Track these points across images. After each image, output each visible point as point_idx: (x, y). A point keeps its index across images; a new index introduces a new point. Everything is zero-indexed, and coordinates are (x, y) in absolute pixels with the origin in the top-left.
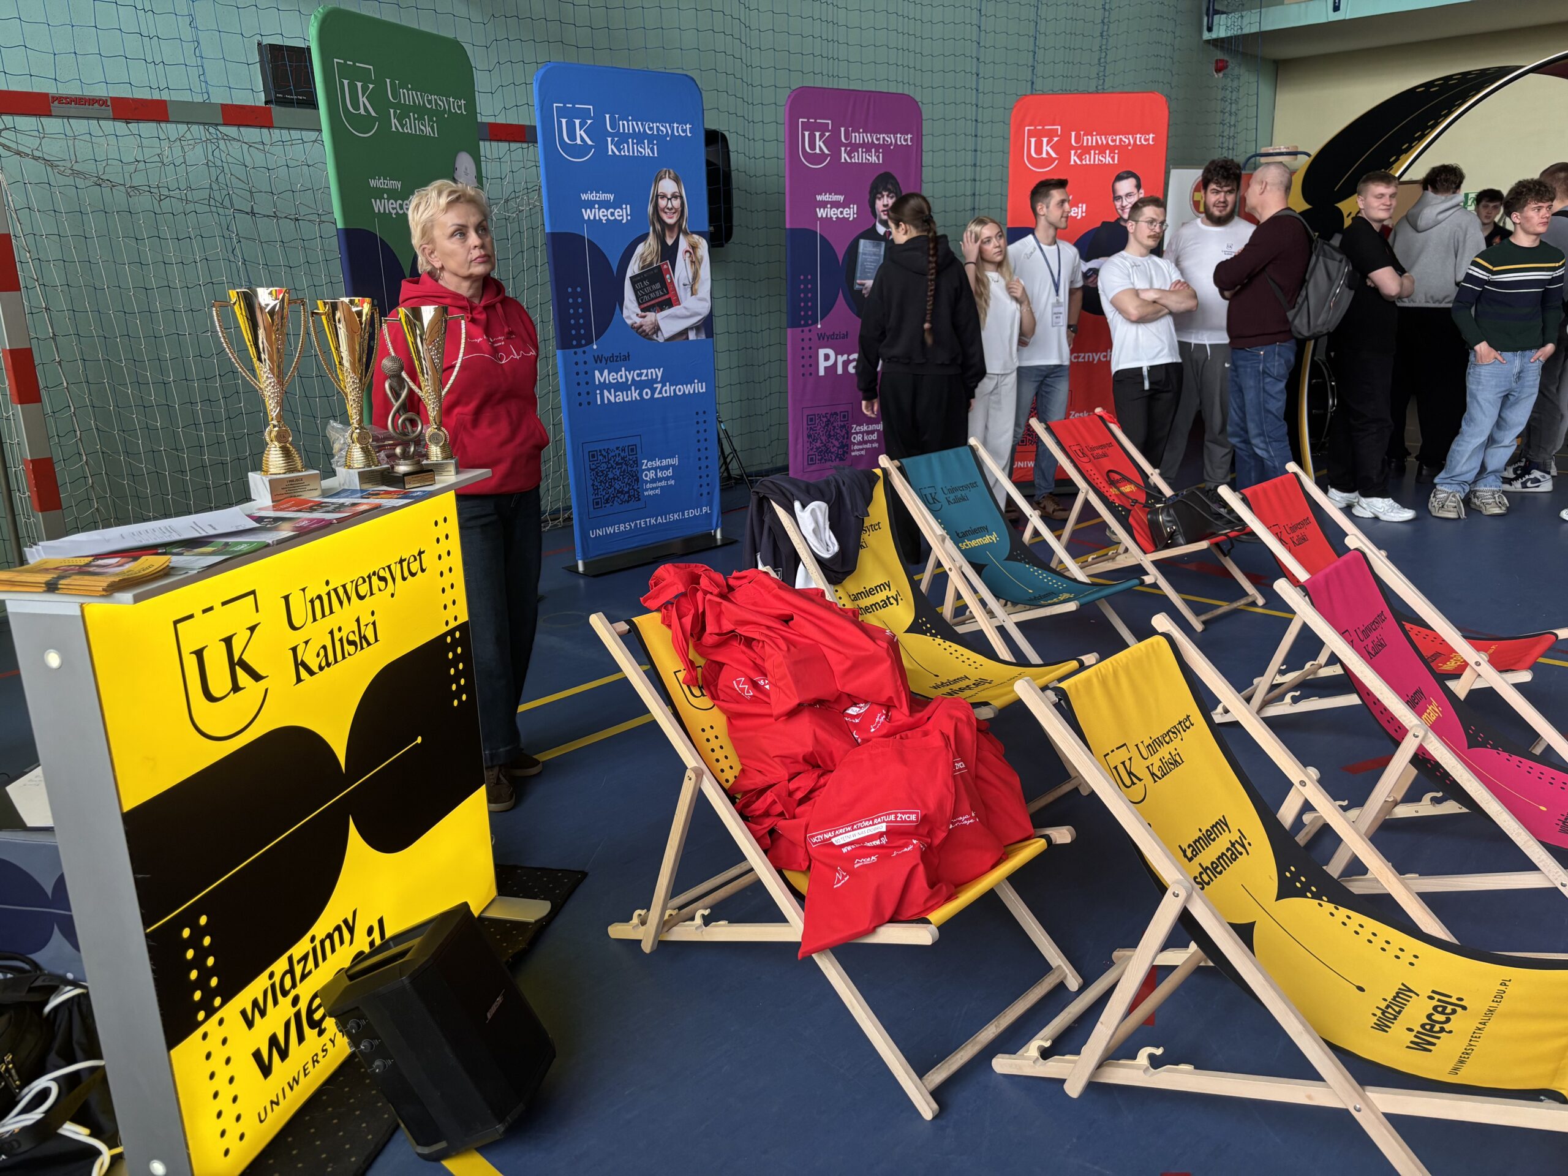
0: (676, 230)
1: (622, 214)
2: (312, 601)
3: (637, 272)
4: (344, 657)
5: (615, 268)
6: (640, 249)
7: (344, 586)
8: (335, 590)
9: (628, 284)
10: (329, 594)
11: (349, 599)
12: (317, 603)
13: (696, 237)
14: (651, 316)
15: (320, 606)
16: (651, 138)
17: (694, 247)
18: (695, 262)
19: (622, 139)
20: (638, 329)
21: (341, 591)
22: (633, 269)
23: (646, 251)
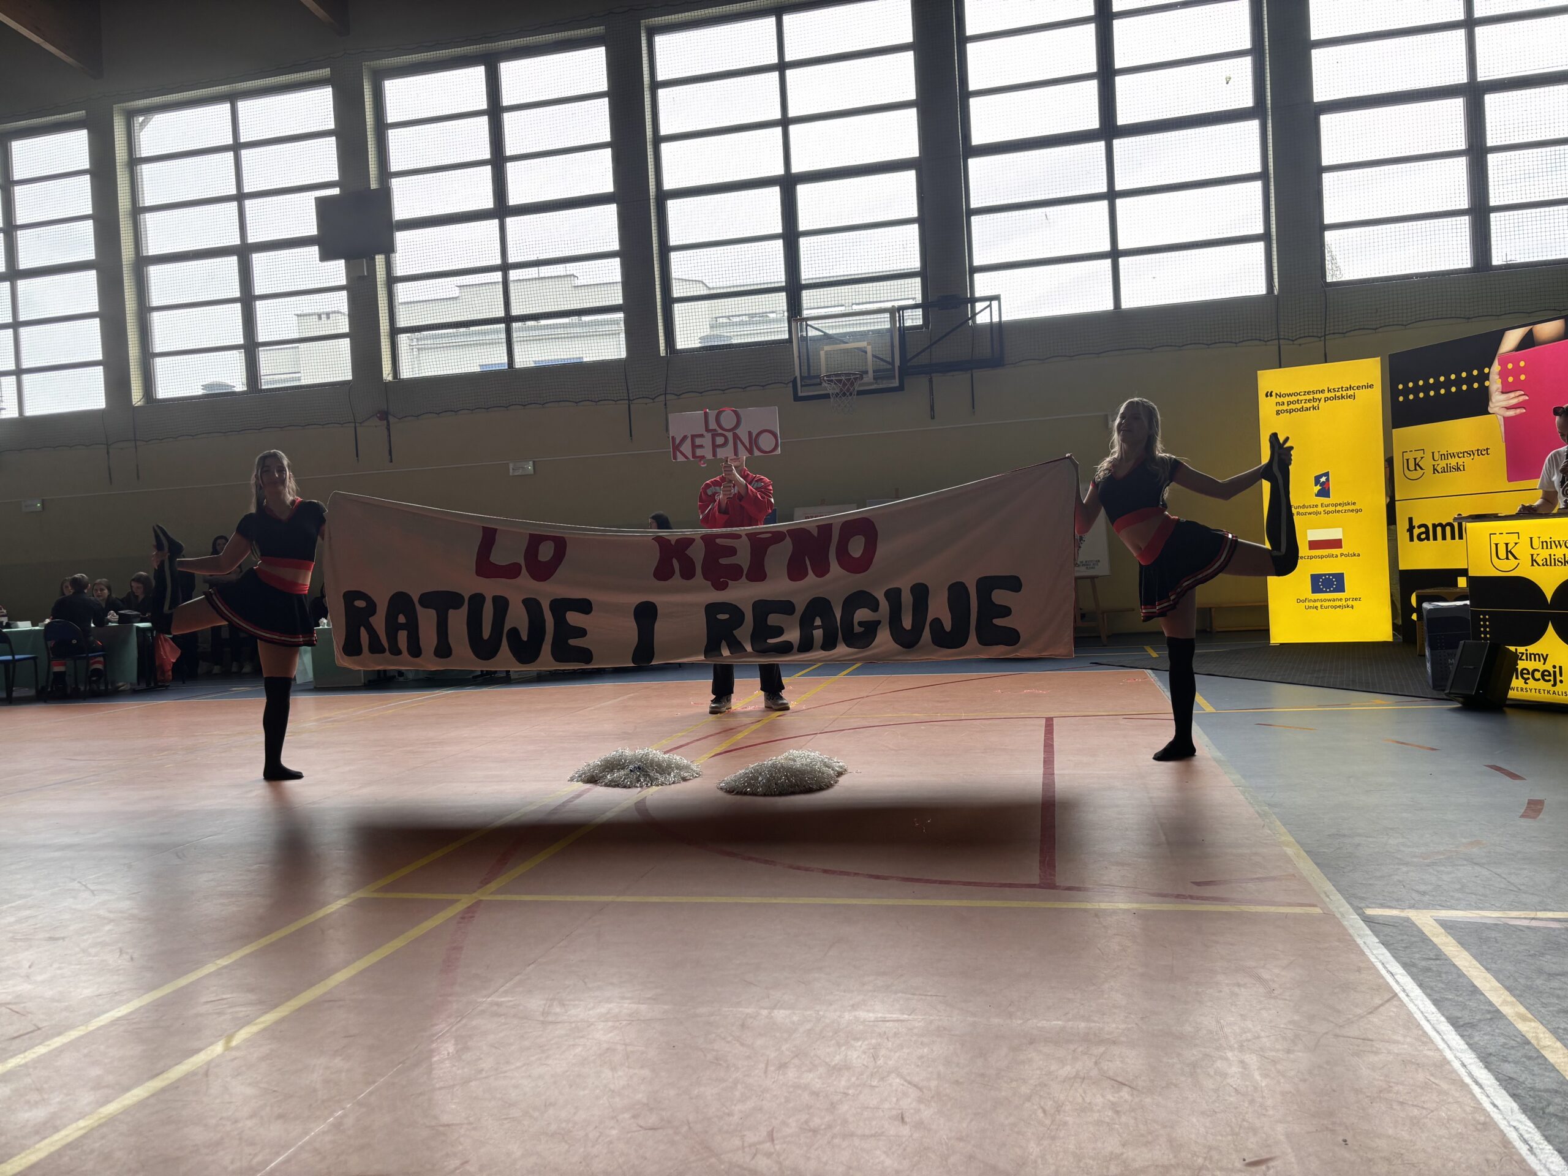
2: (1542, 542)
4: (1555, 565)
7: (1559, 542)
8: (1554, 542)
10: (1551, 542)
11: (1561, 547)
12: (1545, 544)
15: (1546, 545)
21: (1557, 543)
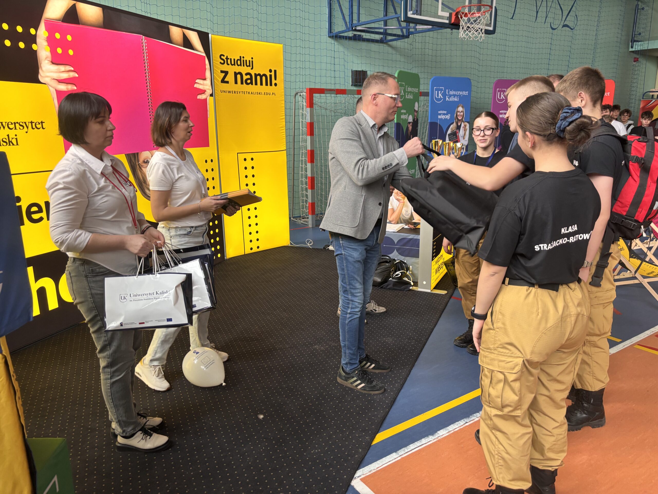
0: (461, 121)
1: (448, 117)
3: (450, 133)
5: (445, 131)
6: (452, 126)
9: (447, 136)
13: (466, 123)
16: (457, 96)
17: (465, 126)
18: (465, 130)
19: (450, 96)
22: (449, 132)
23: (453, 126)
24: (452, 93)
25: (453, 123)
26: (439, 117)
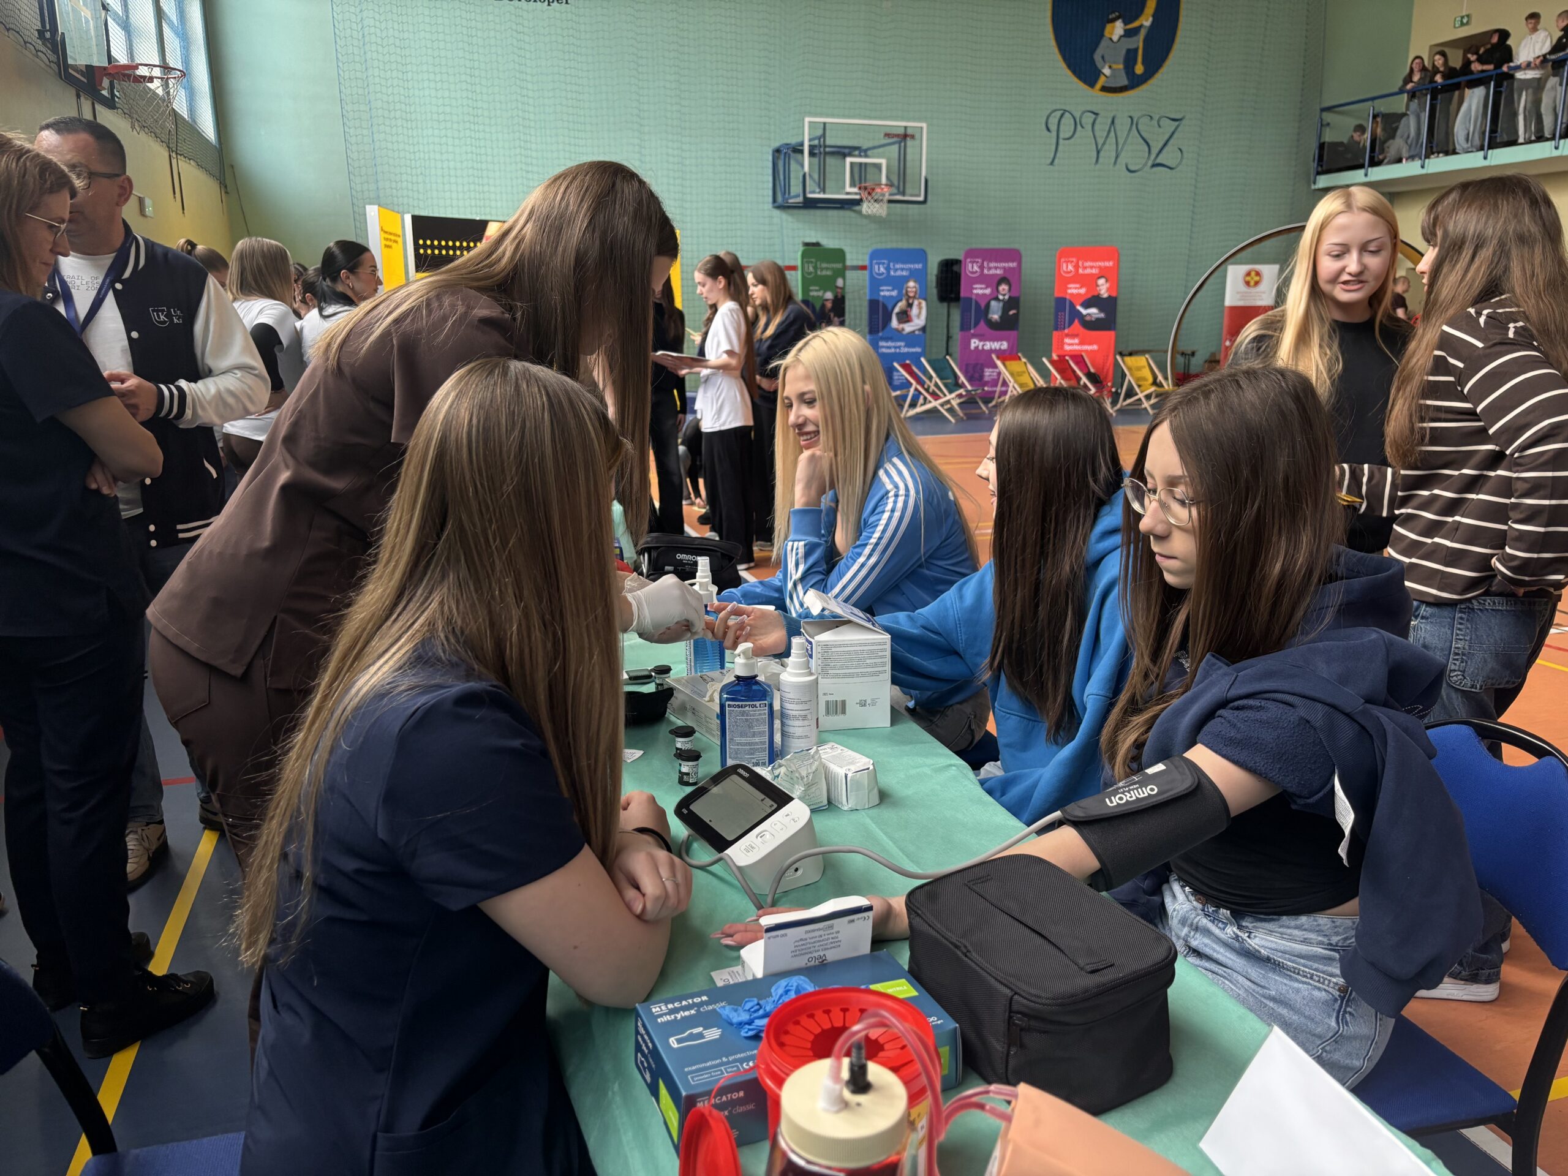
0: (914, 298)
6: (899, 304)
9: (894, 315)
13: (921, 300)
14: (901, 326)
17: (920, 304)
18: (920, 308)
19: (897, 270)
20: (897, 330)
22: (897, 310)
23: (901, 305)
24: (898, 266)
25: (901, 300)
26: (882, 293)
